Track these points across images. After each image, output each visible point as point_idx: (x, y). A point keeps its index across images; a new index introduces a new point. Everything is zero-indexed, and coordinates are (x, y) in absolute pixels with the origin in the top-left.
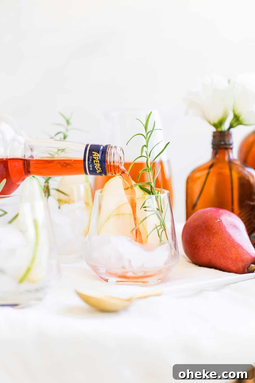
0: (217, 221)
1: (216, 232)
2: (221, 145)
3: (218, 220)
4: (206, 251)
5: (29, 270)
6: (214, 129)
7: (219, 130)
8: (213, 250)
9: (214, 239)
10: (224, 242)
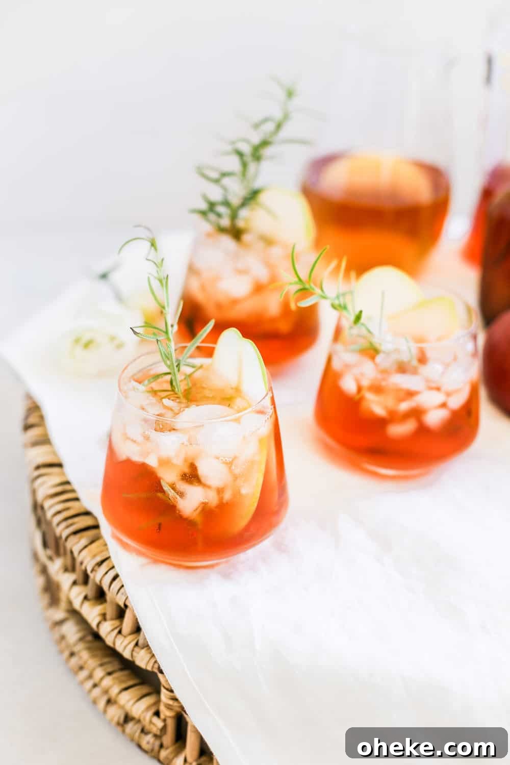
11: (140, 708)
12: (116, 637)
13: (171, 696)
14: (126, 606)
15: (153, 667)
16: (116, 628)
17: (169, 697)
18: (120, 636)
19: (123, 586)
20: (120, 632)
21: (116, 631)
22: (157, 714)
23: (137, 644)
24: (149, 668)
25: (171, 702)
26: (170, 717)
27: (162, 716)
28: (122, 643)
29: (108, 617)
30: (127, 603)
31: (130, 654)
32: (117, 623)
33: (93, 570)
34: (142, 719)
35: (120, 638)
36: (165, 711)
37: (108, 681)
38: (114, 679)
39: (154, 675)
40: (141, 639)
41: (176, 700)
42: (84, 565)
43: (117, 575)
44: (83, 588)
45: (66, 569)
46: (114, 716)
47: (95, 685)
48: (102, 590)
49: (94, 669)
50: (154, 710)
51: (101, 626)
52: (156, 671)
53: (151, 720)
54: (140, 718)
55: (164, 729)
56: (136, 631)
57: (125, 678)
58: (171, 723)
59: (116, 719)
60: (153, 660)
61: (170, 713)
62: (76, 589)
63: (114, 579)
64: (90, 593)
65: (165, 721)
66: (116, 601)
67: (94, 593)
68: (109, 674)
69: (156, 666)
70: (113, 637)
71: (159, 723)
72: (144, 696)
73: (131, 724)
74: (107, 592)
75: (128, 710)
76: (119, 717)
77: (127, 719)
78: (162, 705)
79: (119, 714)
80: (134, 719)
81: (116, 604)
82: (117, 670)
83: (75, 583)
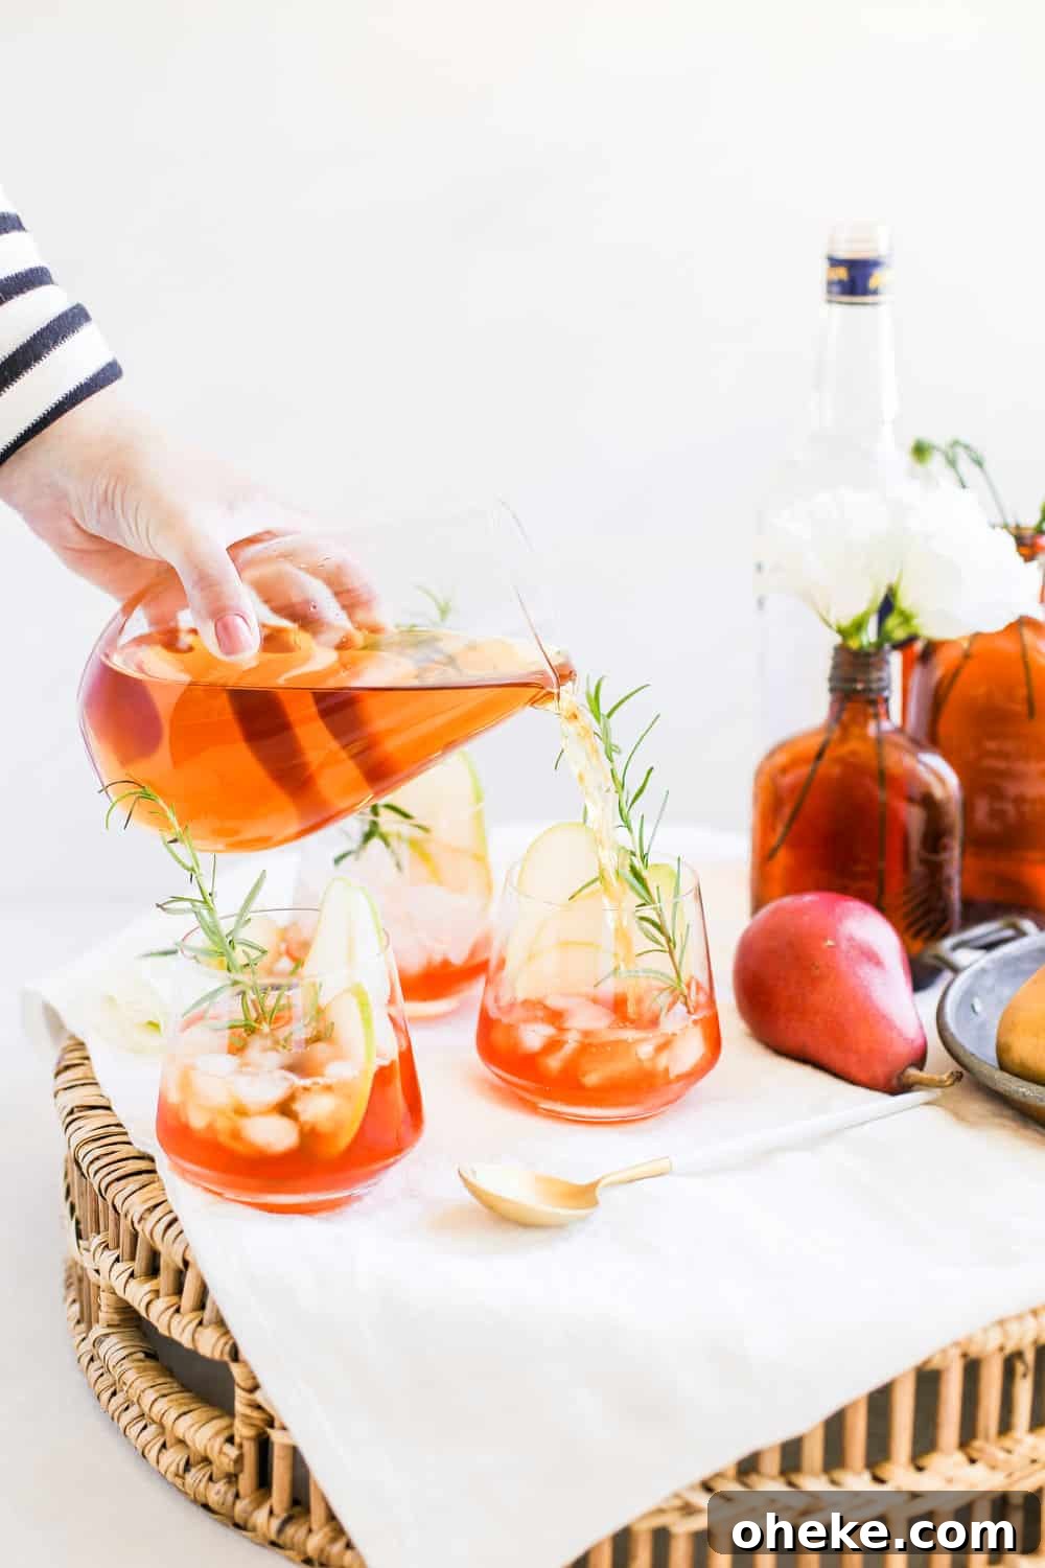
0: (825, 945)
1: (821, 976)
2: (855, 691)
3: (830, 943)
7: (854, 644)
8: (812, 1023)
9: (816, 994)
11: (201, 1432)
12: (171, 1317)
13: (250, 1400)
14: (186, 1263)
15: (222, 1353)
16: (172, 1306)
17: (244, 1401)
18: (177, 1315)
19: (181, 1232)
20: (178, 1311)
21: (172, 1309)
22: (230, 1440)
23: (200, 1323)
24: (217, 1356)
25: (248, 1411)
26: (248, 1439)
27: (237, 1440)
28: (179, 1323)
29: (162, 1293)
30: (188, 1258)
31: (190, 1338)
32: (174, 1299)
33: (142, 1217)
34: (208, 1451)
35: (177, 1317)
36: (242, 1431)
37: (162, 1405)
38: (171, 1401)
39: (225, 1365)
40: (207, 1314)
41: (259, 1407)
42: (129, 1217)
43: (175, 1220)
44: (130, 1264)
45: (107, 1246)
46: (171, 1464)
47: (145, 1427)
48: (154, 1255)
49: (143, 1391)
50: (226, 1434)
51: (151, 1306)
52: (226, 1358)
53: (221, 1452)
54: (205, 1450)
55: (239, 1460)
56: (201, 1306)
57: (187, 1401)
58: (250, 1450)
59: (173, 1468)
60: (223, 1340)
61: (248, 1432)
62: (119, 1267)
63: (170, 1225)
64: (139, 1265)
65: (241, 1446)
66: (173, 1261)
67: (143, 1264)
68: (164, 1396)
69: (228, 1348)
70: (168, 1318)
71: (233, 1452)
72: (213, 1419)
73: (193, 1470)
74: (160, 1247)
75: (189, 1443)
76: (178, 1465)
77: (188, 1466)
78: (238, 1423)
79: (177, 1460)
80: (199, 1463)
81: (172, 1266)
82: (177, 1392)
83: (117, 1260)
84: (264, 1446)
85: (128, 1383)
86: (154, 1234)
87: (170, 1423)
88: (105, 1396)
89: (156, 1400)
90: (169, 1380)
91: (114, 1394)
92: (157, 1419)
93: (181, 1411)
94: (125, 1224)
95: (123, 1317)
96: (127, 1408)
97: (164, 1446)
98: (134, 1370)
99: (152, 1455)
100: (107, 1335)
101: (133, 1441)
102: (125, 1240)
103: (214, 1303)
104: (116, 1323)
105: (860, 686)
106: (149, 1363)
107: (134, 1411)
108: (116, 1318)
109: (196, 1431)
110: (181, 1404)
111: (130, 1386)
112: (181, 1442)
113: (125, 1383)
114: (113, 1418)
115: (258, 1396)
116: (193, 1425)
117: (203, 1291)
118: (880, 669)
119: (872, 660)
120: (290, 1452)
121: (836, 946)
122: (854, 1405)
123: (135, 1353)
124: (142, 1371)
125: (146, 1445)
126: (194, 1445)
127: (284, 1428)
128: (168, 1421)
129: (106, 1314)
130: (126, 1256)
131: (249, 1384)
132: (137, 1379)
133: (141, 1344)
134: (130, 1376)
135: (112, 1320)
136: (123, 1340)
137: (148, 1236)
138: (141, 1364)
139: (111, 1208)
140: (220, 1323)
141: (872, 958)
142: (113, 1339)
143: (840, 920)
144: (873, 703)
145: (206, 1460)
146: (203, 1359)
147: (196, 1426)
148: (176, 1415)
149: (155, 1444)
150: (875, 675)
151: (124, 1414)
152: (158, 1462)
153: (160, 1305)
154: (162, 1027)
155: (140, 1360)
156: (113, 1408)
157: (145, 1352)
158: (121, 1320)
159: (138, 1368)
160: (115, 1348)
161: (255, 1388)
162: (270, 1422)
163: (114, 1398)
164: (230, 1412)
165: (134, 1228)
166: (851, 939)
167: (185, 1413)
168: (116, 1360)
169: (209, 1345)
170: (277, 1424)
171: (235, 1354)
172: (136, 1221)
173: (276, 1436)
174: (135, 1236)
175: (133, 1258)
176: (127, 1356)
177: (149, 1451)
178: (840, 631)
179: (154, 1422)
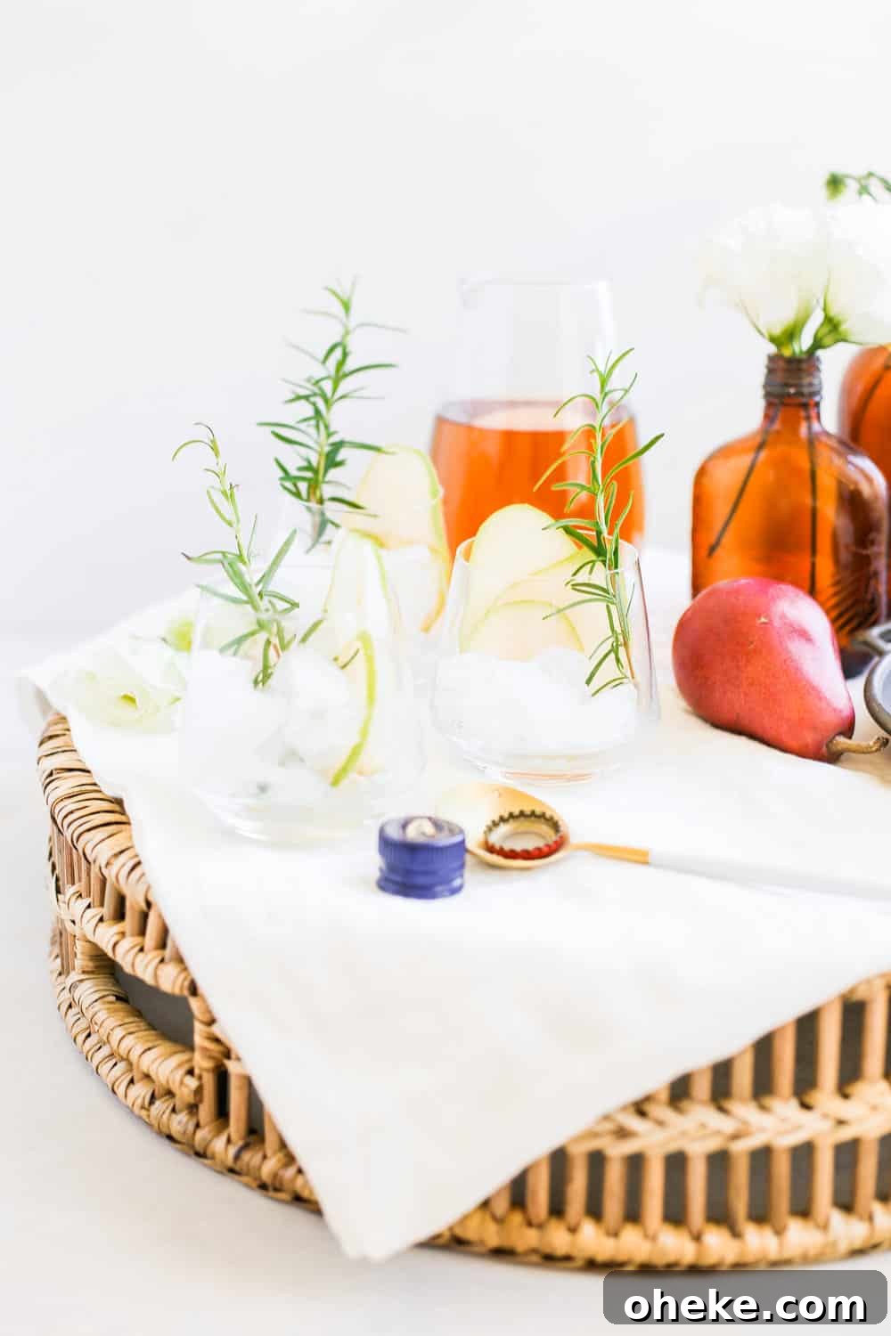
0: (759, 622)
1: (755, 651)
2: (789, 395)
3: (763, 620)
4: (729, 694)
5: (356, 752)
6: (772, 349)
7: (787, 352)
8: (746, 694)
9: (749, 668)
10: (773, 676)
11: (164, 1065)
12: (135, 956)
13: (208, 1033)
14: (149, 904)
15: (181, 988)
16: (137, 945)
17: (203, 1035)
19: (143, 875)
20: (141, 950)
21: (138, 948)
22: (191, 1072)
23: (162, 961)
24: (177, 991)
25: (206, 1044)
26: (207, 1070)
27: (197, 1071)
28: (142, 961)
29: (128, 934)
30: (150, 898)
31: (152, 974)
32: (138, 940)
33: (108, 864)
34: (170, 1082)
35: (141, 955)
36: (201, 1063)
37: (129, 1041)
38: (137, 1038)
39: (185, 1000)
40: (168, 953)
41: (217, 1040)
42: (97, 864)
43: (139, 863)
44: (100, 909)
45: (81, 895)
46: (138, 1096)
47: (115, 1064)
48: (121, 900)
49: (112, 1030)
50: (186, 1067)
51: (117, 947)
52: (186, 993)
53: (182, 1083)
54: (168, 1082)
55: (199, 1091)
56: (162, 945)
57: (150, 1038)
58: (209, 1082)
59: (139, 1101)
60: (182, 976)
61: (208, 1064)
62: (90, 912)
63: (133, 868)
64: (107, 910)
65: (200, 1078)
66: (137, 903)
67: (112, 907)
68: (131, 1033)
69: (187, 983)
70: (132, 956)
71: (192, 1083)
72: (175, 1053)
73: (158, 1103)
74: (126, 891)
75: (154, 1076)
76: (144, 1098)
77: (153, 1098)
78: (197, 1056)
79: (143, 1094)
80: (162, 1097)
81: (137, 909)
82: (141, 1031)
83: (89, 906)
84: (222, 1077)
85: (99, 1023)
86: (119, 876)
87: (136, 1057)
88: (80, 1038)
89: (124, 1037)
90: (136, 1019)
91: (89, 1035)
92: (125, 1056)
93: (146, 1047)
94: (95, 869)
95: (98, 964)
96: (100, 1048)
97: (132, 1081)
98: (105, 1012)
99: (121, 1090)
100: (81, 981)
101: (104, 1077)
102: (95, 887)
103: (174, 942)
104: (89, 969)
105: (792, 391)
106: (119, 1005)
107: (105, 1051)
108: (90, 965)
109: (160, 1065)
110: (147, 1041)
111: (101, 1025)
112: (147, 1076)
113: (96, 1023)
114: (87, 1058)
115: (215, 1029)
116: (156, 1059)
117: (165, 932)
118: (811, 374)
119: (804, 366)
120: (246, 1082)
121: (770, 623)
122: (781, 1029)
123: (108, 995)
124: (112, 1012)
125: (117, 1080)
126: (158, 1077)
127: (238, 1059)
128: (134, 1057)
129: (81, 962)
130: (97, 902)
131: (206, 1018)
132: (108, 1018)
133: (113, 988)
134: (101, 1016)
135: (87, 966)
136: (97, 985)
137: (114, 879)
138: (112, 1006)
139: (83, 859)
140: (180, 960)
141: (804, 635)
142: (87, 984)
143: (773, 599)
144: (805, 406)
145: (170, 1093)
146: (165, 995)
147: (159, 1061)
148: (142, 1051)
149: (122, 1081)
150: (806, 381)
151: (96, 1054)
152: (126, 1096)
153: (126, 944)
154: (137, 700)
155: (111, 1003)
156: (88, 1048)
157: (116, 996)
158: (97, 967)
159: (108, 1009)
160: (89, 991)
161: (212, 1022)
162: (227, 1054)
163: (89, 1039)
164: (189, 1046)
165: (102, 874)
166: (783, 616)
167: (149, 1049)
168: (89, 1002)
169: (169, 980)
170: (233, 1056)
171: (194, 990)
172: (103, 866)
173: (231, 1066)
174: (104, 881)
175: (102, 905)
176: (100, 998)
177: (118, 1087)
178: (773, 340)
179: (122, 1059)
